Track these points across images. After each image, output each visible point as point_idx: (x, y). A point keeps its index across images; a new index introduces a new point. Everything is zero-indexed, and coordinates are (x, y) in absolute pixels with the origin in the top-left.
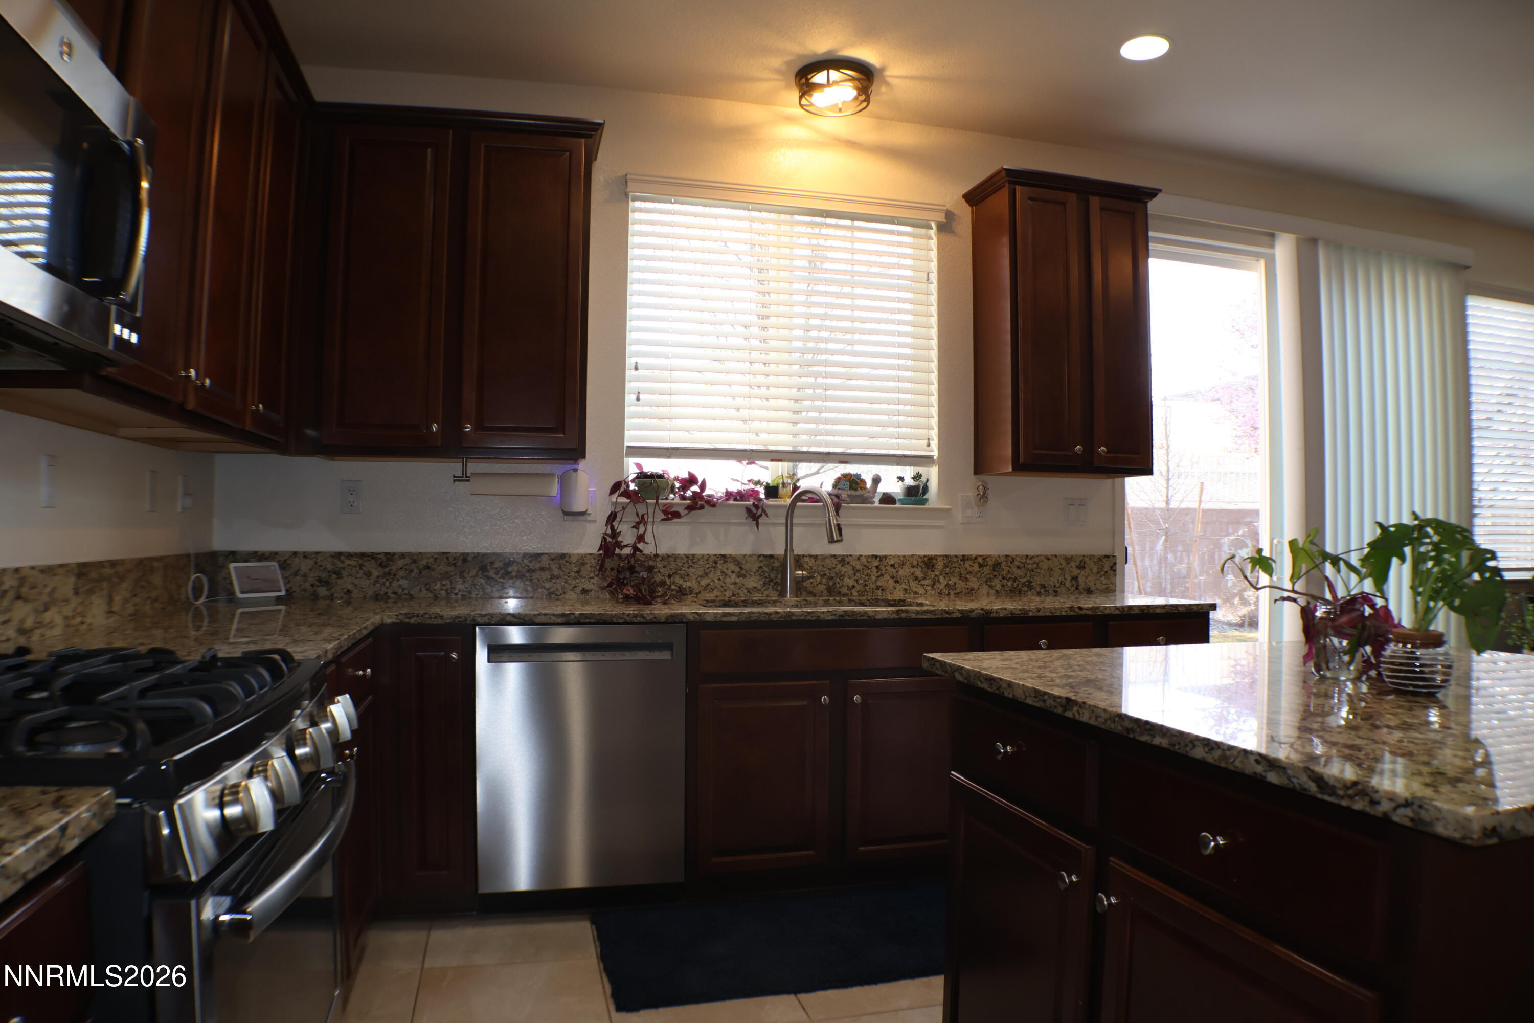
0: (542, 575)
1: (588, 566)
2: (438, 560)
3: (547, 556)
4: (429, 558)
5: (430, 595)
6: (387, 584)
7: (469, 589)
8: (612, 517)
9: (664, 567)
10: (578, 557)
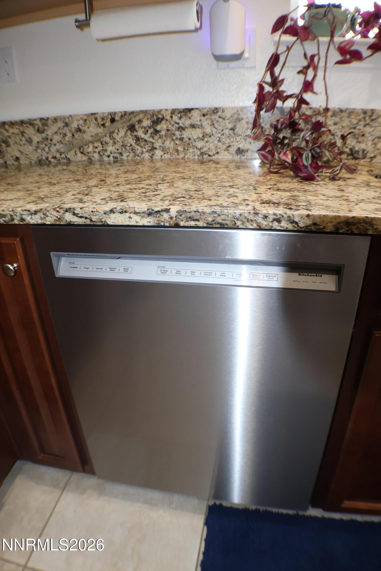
0: (193, 133)
1: (244, 122)
2: (88, 122)
3: (197, 111)
4: (79, 120)
5: (85, 158)
6: (47, 149)
7: (120, 151)
8: (274, 60)
9: (335, 124)
10: (232, 112)
